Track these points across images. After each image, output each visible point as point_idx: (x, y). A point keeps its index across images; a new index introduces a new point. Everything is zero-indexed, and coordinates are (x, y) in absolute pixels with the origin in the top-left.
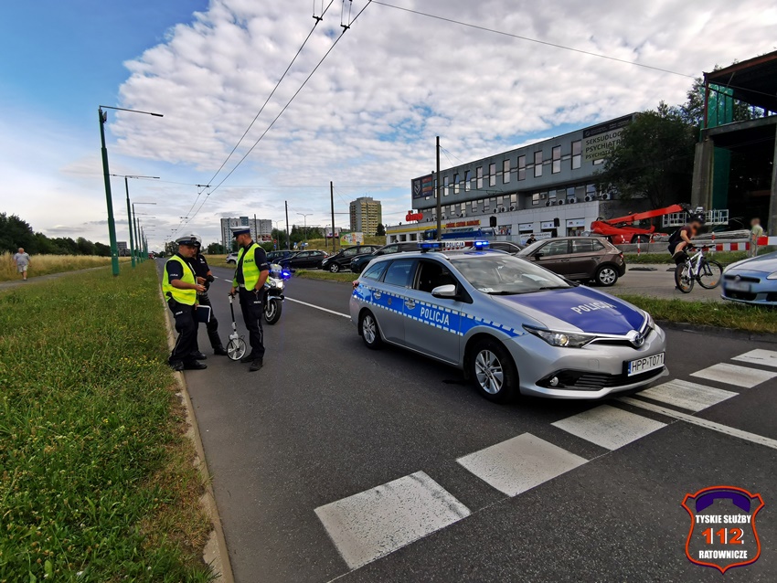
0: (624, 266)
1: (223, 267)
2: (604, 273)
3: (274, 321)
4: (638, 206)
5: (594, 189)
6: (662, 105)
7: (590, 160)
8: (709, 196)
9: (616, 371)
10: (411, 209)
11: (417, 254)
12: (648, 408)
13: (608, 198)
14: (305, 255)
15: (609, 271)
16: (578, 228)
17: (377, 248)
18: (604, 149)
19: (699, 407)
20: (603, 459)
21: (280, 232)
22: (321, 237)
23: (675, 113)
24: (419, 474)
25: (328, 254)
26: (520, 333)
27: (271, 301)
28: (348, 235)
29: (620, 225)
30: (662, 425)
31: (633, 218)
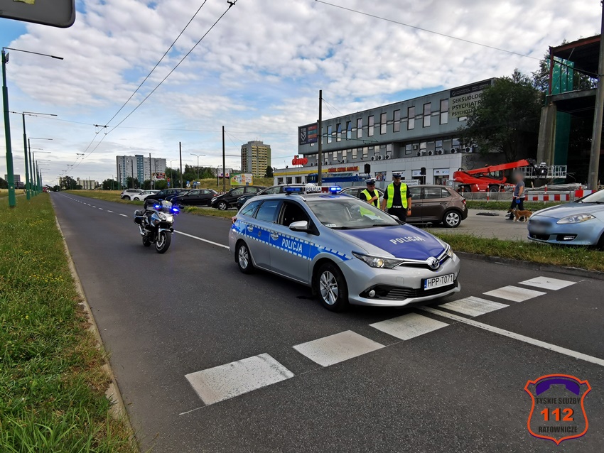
0: (466, 211)
1: (117, 202)
2: (450, 216)
3: (163, 251)
4: (494, 159)
5: (458, 143)
6: (516, 73)
7: (455, 117)
8: (552, 154)
9: (416, 286)
10: (297, 154)
11: (283, 196)
12: (442, 315)
13: (471, 151)
14: (196, 193)
15: (454, 215)
16: (444, 177)
17: (262, 188)
18: (467, 108)
19: (476, 314)
20: (396, 345)
21: (174, 171)
22: (213, 177)
23: (526, 80)
24: (264, 355)
25: (217, 193)
26: (350, 258)
27: (162, 233)
28: (238, 176)
29: (478, 175)
30: (445, 325)
31: (489, 169)
